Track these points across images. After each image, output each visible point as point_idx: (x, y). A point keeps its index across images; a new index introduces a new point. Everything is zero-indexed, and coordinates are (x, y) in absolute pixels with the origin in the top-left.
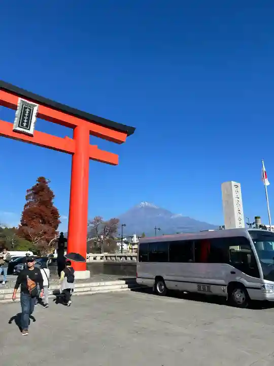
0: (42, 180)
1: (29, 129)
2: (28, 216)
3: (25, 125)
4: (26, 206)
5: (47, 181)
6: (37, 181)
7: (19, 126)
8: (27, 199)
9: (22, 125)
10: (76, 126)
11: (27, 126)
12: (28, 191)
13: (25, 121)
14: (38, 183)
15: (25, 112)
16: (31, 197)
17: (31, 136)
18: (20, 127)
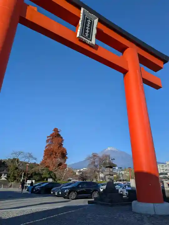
0: (56, 130)
1: (91, 40)
2: (49, 153)
3: (87, 35)
4: (46, 146)
5: (59, 130)
6: (53, 131)
8: (47, 143)
9: (84, 34)
11: (89, 37)
12: (48, 137)
13: (87, 31)
14: (53, 132)
16: (50, 141)
18: (83, 36)
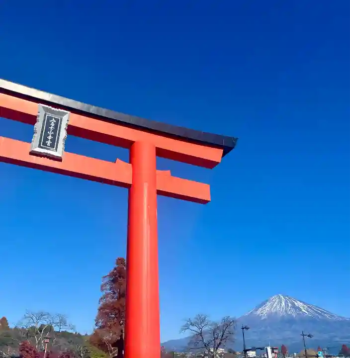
1: (56, 150)
3: (49, 144)
7: (40, 146)
8: (102, 290)
9: (45, 144)
10: (133, 142)
11: (52, 145)
13: (50, 137)
15: (49, 124)
16: (108, 287)
17: (59, 159)
